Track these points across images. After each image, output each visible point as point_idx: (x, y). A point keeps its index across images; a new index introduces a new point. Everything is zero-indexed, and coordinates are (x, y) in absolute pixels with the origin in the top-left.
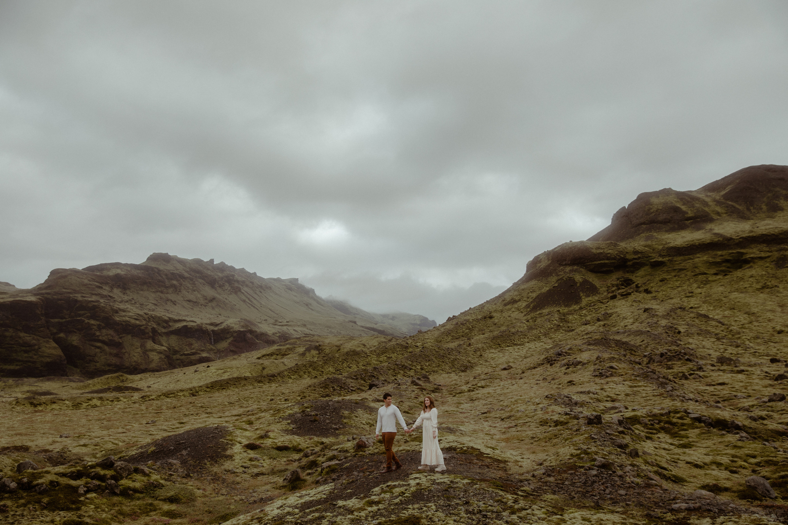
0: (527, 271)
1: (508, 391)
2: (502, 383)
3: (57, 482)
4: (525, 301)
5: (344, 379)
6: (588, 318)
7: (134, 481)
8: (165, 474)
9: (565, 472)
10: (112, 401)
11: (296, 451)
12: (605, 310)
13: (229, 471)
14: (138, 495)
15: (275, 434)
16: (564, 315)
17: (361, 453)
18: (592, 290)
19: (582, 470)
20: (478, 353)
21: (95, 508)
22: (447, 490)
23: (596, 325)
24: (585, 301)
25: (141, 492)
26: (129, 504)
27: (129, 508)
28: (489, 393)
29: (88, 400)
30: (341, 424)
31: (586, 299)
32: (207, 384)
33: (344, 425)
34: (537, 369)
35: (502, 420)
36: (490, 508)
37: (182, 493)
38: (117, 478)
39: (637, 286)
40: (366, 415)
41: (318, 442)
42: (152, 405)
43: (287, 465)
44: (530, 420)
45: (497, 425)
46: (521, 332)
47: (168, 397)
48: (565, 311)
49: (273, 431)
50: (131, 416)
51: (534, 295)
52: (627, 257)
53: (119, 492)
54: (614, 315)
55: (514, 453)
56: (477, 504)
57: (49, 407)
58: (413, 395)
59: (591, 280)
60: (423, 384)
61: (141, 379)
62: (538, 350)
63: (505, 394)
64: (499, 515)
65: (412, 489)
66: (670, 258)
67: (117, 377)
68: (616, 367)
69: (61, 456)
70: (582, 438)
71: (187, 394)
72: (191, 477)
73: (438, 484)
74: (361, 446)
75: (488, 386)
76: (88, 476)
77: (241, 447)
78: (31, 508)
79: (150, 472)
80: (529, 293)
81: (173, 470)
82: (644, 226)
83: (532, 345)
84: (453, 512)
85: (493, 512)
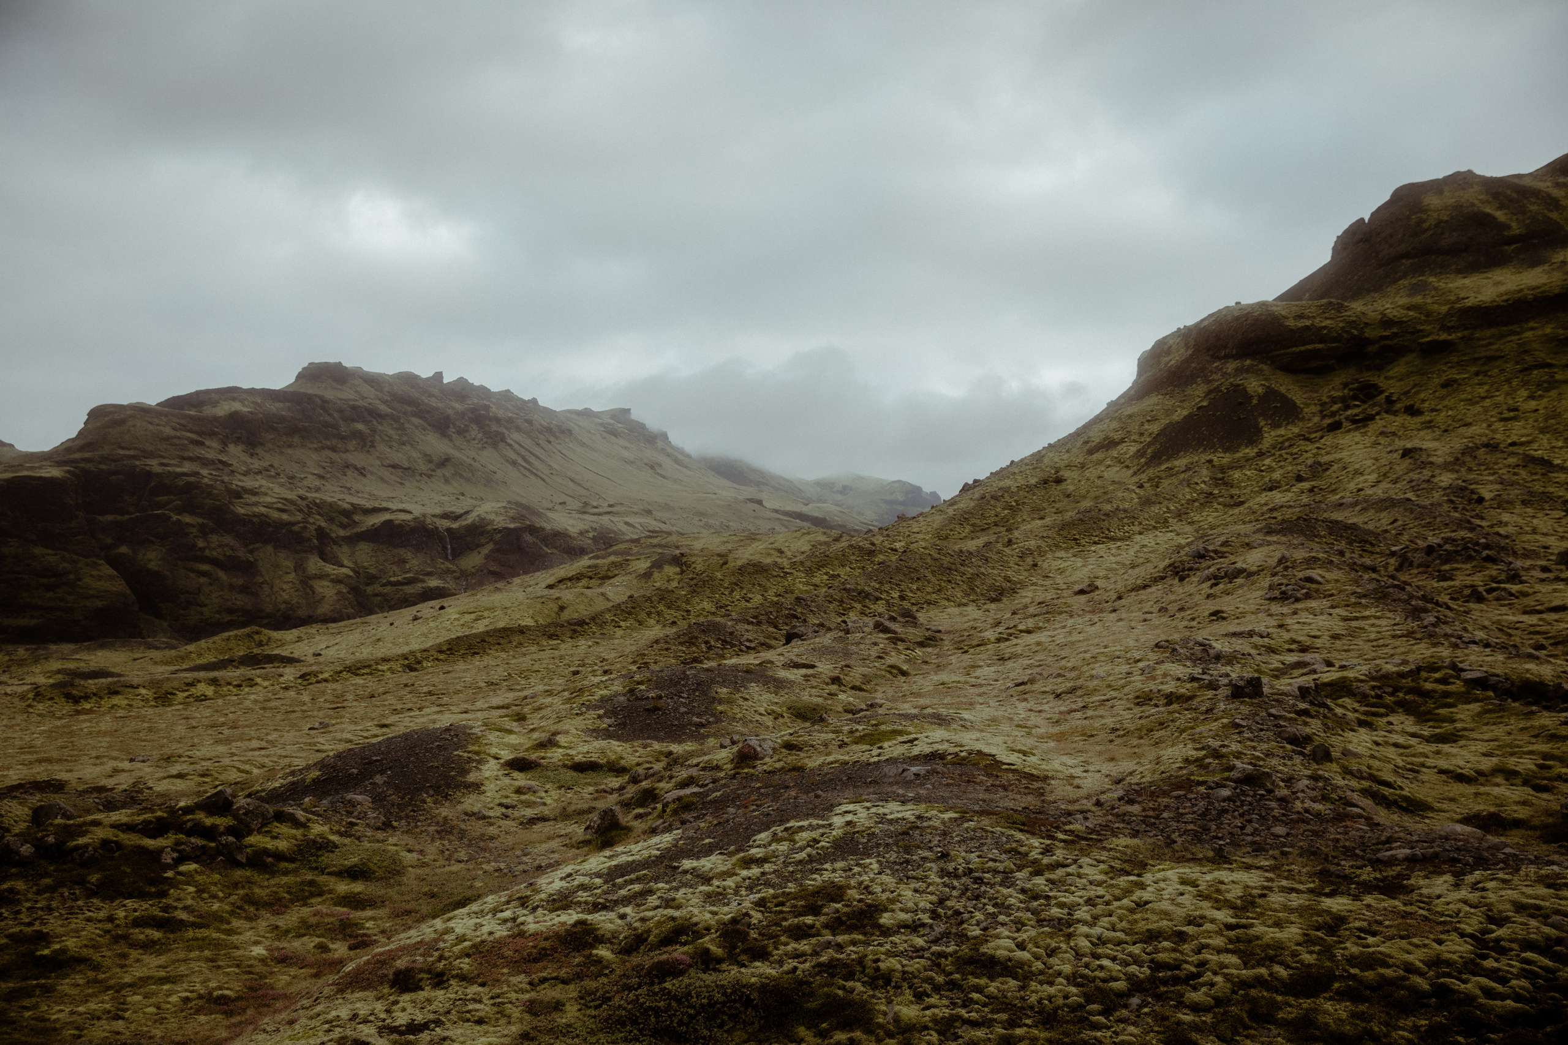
0: (1139, 374)
1: (1081, 637)
2: (1070, 622)
3: (116, 842)
4: (1134, 441)
5: (729, 623)
6: (1277, 475)
7: (276, 838)
8: (340, 822)
9: (1165, 794)
10: (239, 686)
11: (614, 771)
12: (1315, 455)
13: (474, 814)
14: (284, 865)
15: (570, 738)
16: (1222, 469)
17: (746, 770)
18: (1288, 411)
19: (1202, 789)
20: (1029, 560)
21: (196, 892)
22: (908, 834)
23: (1294, 489)
24: (1270, 437)
25: (292, 860)
26: (266, 883)
27: (268, 891)
28: (1038, 644)
29: (188, 684)
30: (713, 715)
31: (1273, 433)
32: (440, 644)
33: (719, 717)
34: (1150, 590)
35: (1058, 696)
36: (991, 864)
37: (375, 859)
38: (240, 831)
39: (1389, 401)
40: (767, 696)
41: (661, 753)
42: (323, 693)
43: (595, 799)
44: (1114, 694)
45: (1046, 707)
46: (1125, 511)
47: (357, 675)
48: (1225, 461)
49: (567, 732)
50: (279, 717)
51: (1155, 428)
52: (1366, 335)
53: (244, 861)
54: (1336, 467)
55: (1070, 761)
56: (963, 857)
57: (106, 703)
58: (874, 652)
59: (1283, 389)
60: (899, 630)
61: (299, 639)
62: (1162, 549)
63: (1073, 643)
64: (1007, 878)
65: (834, 833)
66: (1466, 333)
67: (249, 636)
68: (1319, 579)
69: (132, 798)
70: (1215, 725)
71: (396, 666)
72: (394, 828)
73: (891, 822)
74: (746, 757)
75: (1040, 628)
76: (180, 828)
77: (498, 766)
78: (66, 894)
79: (309, 820)
80: (1142, 424)
81: (356, 814)
82: (1407, 262)
83: (1148, 539)
84: (914, 873)
85: (996, 872)
